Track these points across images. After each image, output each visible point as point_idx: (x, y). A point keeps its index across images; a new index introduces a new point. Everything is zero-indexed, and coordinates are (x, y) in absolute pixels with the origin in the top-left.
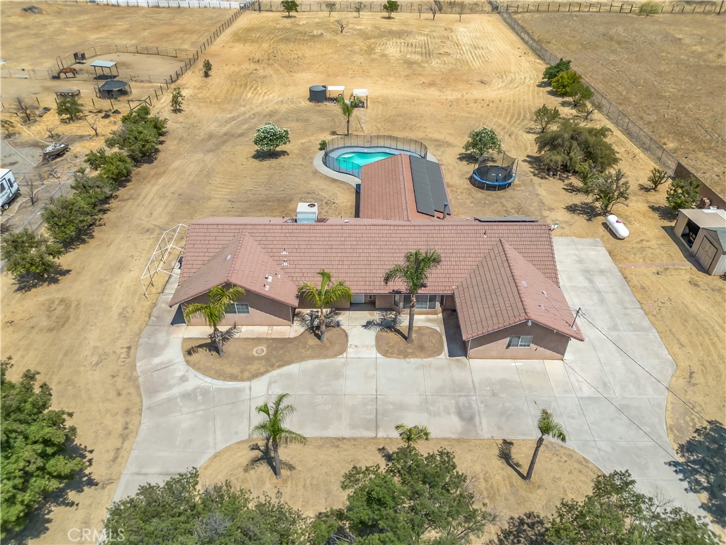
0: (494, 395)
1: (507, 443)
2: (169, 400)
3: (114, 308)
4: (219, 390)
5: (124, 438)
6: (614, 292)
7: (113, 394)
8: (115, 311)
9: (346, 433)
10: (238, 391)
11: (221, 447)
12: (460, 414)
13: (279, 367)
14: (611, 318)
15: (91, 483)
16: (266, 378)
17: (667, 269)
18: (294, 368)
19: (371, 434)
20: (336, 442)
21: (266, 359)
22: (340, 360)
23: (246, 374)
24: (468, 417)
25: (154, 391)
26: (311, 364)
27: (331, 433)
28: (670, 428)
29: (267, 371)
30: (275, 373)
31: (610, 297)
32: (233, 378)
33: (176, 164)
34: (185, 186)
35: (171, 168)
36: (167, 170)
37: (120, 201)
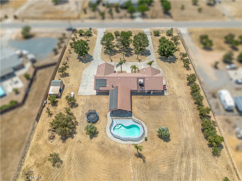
1: (111, 62)
3: (172, 78)
6: (84, 82)
14: (88, 77)
27: (132, 63)
28: (91, 63)
31: (85, 80)
33: (193, 129)
34: (183, 116)
35: (193, 127)
36: (194, 125)
37: (195, 108)
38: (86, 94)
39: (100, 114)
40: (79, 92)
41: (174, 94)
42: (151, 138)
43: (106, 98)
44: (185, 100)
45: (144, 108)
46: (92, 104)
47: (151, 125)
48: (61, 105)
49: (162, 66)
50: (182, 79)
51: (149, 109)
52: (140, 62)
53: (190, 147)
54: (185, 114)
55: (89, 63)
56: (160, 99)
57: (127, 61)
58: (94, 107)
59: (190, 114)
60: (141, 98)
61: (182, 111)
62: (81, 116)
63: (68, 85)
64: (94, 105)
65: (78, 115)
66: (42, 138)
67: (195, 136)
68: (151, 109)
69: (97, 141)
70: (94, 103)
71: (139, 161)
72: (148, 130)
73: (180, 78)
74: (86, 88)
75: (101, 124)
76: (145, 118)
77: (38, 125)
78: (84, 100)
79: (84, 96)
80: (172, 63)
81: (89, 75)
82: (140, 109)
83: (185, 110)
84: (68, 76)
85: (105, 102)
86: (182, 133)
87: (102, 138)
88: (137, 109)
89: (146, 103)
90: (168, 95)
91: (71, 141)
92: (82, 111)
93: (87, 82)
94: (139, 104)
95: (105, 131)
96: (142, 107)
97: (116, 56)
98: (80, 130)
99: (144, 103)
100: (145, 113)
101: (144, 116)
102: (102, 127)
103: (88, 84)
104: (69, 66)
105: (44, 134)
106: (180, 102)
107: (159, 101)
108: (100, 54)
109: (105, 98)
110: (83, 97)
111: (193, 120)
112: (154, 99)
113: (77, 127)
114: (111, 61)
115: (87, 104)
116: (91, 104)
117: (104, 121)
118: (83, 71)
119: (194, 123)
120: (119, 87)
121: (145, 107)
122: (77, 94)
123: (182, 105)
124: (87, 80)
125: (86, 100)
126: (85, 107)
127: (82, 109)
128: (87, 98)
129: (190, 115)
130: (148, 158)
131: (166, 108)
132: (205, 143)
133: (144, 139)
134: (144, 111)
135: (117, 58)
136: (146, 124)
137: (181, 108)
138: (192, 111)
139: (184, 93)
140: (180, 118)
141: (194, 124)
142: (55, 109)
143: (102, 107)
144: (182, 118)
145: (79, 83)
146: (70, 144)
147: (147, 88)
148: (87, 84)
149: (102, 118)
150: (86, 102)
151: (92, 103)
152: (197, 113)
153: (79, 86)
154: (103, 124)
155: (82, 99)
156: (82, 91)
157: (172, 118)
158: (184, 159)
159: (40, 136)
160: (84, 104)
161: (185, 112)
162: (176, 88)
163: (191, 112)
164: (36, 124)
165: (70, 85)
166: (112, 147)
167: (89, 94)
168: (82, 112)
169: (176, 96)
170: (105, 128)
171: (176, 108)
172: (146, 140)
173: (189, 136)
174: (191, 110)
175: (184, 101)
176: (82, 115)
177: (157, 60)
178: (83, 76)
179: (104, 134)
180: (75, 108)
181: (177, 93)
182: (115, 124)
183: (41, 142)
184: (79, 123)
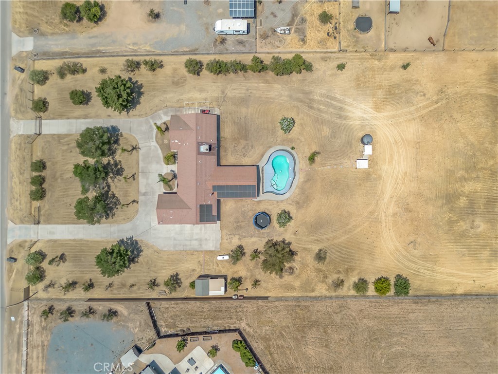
0: (151, 202)
1: (137, 202)
2: (150, 123)
3: (182, 96)
4: (153, 134)
5: (139, 116)
6: (190, 245)
7: (151, 108)
8: (181, 97)
9: (140, 166)
10: (152, 139)
11: (137, 138)
12: (146, 192)
13: (160, 148)
14: (179, 240)
15: (128, 113)
16: (156, 145)
17: (201, 265)
18: (160, 151)
19: (140, 171)
20: (138, 163)
21: (163, 143)
22: (163, 163)
23: (157, 140)
24: (145, 194)
25: (152, 118)
26: (161, 156)
27: (140, 162)
28: (142, 240)
29: (159, 145)
30: (158, 147)
31: (188, 243)
32: (156, 136)
33: (277, 86)
34: (257, 95)
35: (273, 85)
36: (271, 84)
37: (243, 75)
38: (219, 237)
39: (255, 210)
40: (213, 249)
41: (217, 100)
42: (291, 142)
43: (226, 205)
44: (229, 86)
45: (244, 148)
46: (238, 224)
47: (272, 140)
48: (240, 272)
49: (151, 110)
50: (185, 80)
51: (246, 140)
52: (139, 148)
53: (301, 96)
54: (254, 92)
55: (140, 244)
56: (227, 122)
57: (136, 172)
58: (242, 221)
59: (253, 84)
60: (225, 151)
61: (249, 94)
62: (259, 237)
63: (198, 270)
64: (239, 222)
65: (256, 242)
66: (292, 283)
67: (286, 85)
68: (246, 137)
69: (295, 211)
70: (236, 222)
71: (318, 159)
72: (279, 145)
73: (183, 83)
74: (206, 239)
75: (270, 207)
76: (261, 147)
77: (274, 295)
78: (230, 238)
79: (222, 239)
80: (142, 90)
81: (175, 239)
82: (246, 153)
83: (247, 90)
84: (177, 275)
85: (234, 206)
86: (283, 101)
87: (291, 204)
88: (245, 158)
89: (235, 144)
90: (219, 109)
91: (295, 244)
92: (250, 238)
93: (191, 240)
94: (238, 154)
95: (282, 201)
96: (243, 150)
97: (121, 193)
98: (279, 236)
99: (235, 147)
100: (252, 146)
101: (258, 149)
102: (275, 206)
103: (195, 237)
104: (151, 279)
105: (286, 282)
106: (233, 94)
107: (230, 124)
108: (112, 225)
109: (226, 207)
110: (225, 241)
111: (263, 83)
112: (227, 131)
113: (275, 240)
114: (135, 203)
115: (237, 233)
116: (238, 226)
117: (267, 204)
118: (165, 251)
119: (267, 82)
120: (215, 184)
121: (243, 146)
122: (218, 251)
123: (238, 92)
124: (186, 240)
125: (231, 235)
126: (243, 234)
127: (246, 238)
128: (227, 234)
129: (256, 85)
130: (315, 148)
131: (244, 117)
132: (295, 76)
133: (293, 152)
134: (250, 148)
135: (127, 191)
136: (270, 147)
137: (243, 95)
138: (249, 80)
139: (216, 84)
140: (260, 99)
141: (269, 83)
142: (246, 278)
143: (243, 210)
144: (260, 97)
145: (193, 253)
146: (298, 245)
147: (214, 141)
148: (196, 240)
149: (262, 208)
150: (234, 235)
151: (235, 225)
152: (252, 75)
153: (202, 251)
154: (271, 205)
155: (229, 241)
156: (211, 245)
157: (260, 110)
158: (315, 106)
159: (289, 287)
160: (237, 237)
161: (250, 91)
162: (204, 94)
163: (251, 83)
164: (272, 298)
165: (200, 267)
166: (303, 190)
167: (219, 233)
168: (252, 237)
169: (221, 97)
170: (277, 201)
171: (243, 101)
172: (293, 148)
173: (286, 93)
174: (246, 82)
175: (232, 87)
176: (256, 237)
177: (134, 116)
178: (177, 249)
179: (285, 203)
180: (244, 249)
181: (217, 95)
182: (271, 189)
183: (297, 284)
184: (270, 239)
